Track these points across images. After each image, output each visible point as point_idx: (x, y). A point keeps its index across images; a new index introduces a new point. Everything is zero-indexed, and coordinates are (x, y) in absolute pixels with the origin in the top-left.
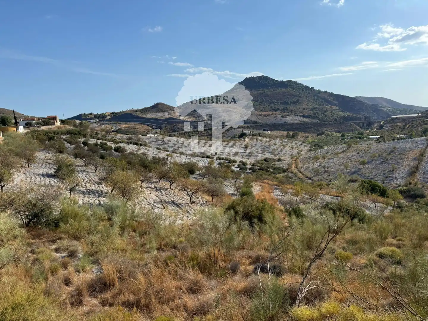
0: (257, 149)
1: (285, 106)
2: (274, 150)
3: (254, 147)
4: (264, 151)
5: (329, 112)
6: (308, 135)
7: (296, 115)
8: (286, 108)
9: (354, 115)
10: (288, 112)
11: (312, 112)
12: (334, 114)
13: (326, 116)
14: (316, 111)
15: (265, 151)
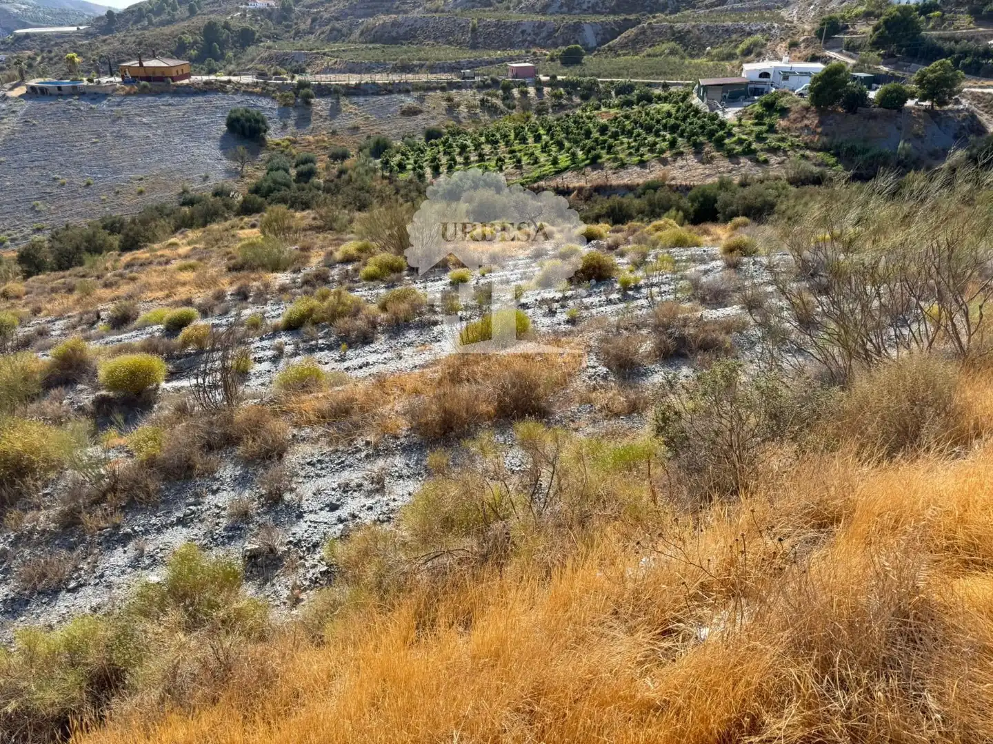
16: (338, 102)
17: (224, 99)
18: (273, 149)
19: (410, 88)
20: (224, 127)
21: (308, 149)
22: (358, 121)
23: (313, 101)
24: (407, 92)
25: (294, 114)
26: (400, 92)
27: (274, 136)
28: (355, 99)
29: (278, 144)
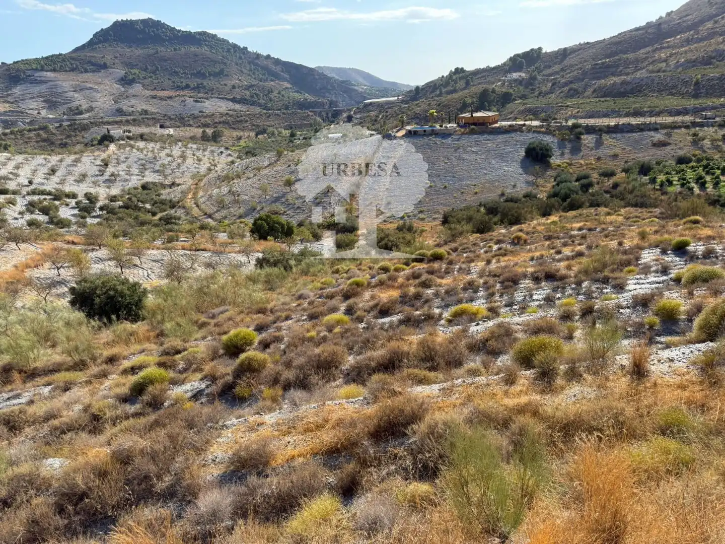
0: (129, 167)
1: (199, 81)
2: (163, 166)
3: (124, 162)
4: (143, 169)
5: (275, 93)
6: (242, 134)
7: (220, 98)
8: (202, 84)
9: (313, 99)
10: (207, 93)
11: (248, 93)
12: (283, 96)
13: (271, 100)
14: (253, 92)
15: (146, 169)
16: (601, 138)
17: (521, 136)
18: (556, 169)
19: (658, 126)
20: (523, 154)
21: (581, 169)
22: (617, 150)
23: (582, 137)
24: (656, 130)
25: (569, 146)
26: (650, 130)
27: (555, 160)
28: (614, 135)
29: (559, 166)
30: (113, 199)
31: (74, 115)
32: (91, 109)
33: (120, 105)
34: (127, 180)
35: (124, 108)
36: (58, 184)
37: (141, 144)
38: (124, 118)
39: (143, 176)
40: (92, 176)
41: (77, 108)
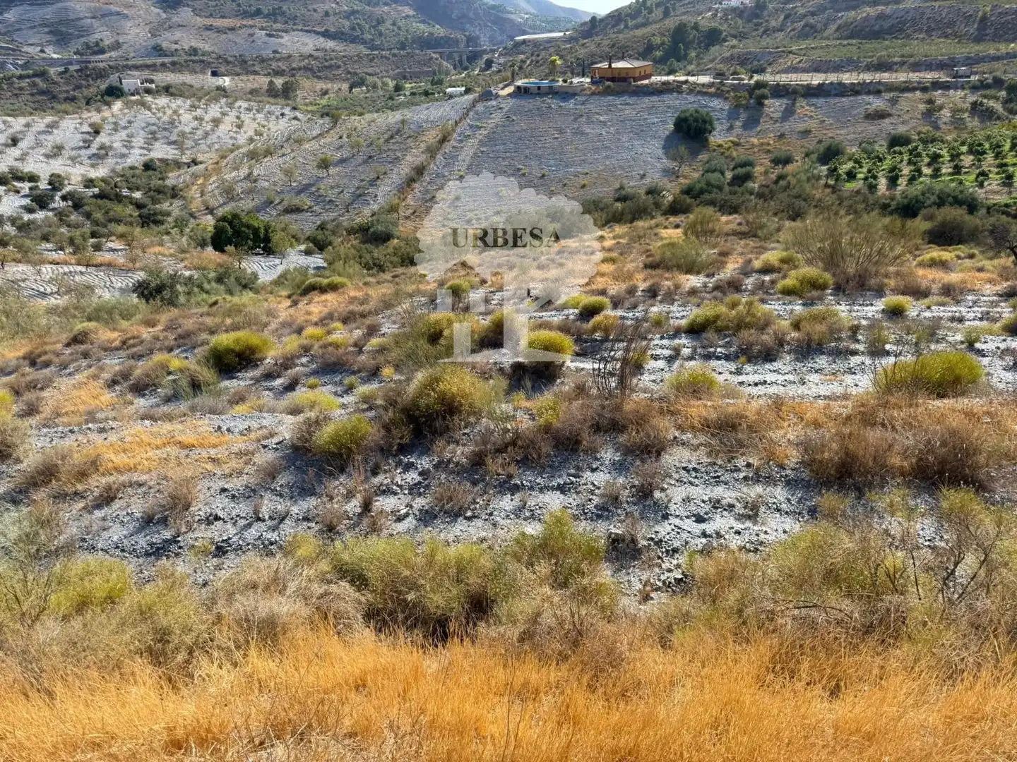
0: (131, 136)
7: (304, 31)
30: (89, 183)
31: (91, 54)
32: (117, 46)
33: (159, 41)
34: (123, 156)
35: (164, 45)
36: (16, 160)
37: (162, 101)
38: (159, 61)
39: (149, 150)
40: (72, 149)
41: (97, 44)
